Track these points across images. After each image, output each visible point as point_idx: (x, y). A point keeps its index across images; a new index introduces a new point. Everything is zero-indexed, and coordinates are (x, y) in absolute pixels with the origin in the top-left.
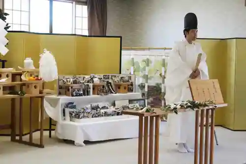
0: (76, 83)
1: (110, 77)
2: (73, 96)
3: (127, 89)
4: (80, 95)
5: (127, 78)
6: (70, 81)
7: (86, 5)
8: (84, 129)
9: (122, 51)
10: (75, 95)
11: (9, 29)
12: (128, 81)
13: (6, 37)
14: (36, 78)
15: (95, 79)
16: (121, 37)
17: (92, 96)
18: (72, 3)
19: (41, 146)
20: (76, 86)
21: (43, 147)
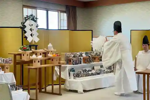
0: (75, 57)
1: (89, 53)
2: (73, 64)
3: (99, 60)
4: (77, 64)
5: (99, 54)
6: (71, 57)
7: (66, 13)
8: (83, 83)
9: (93, 38)
10: (74, 64)
11: (38, 28)
12: (100, 55)
13: (37, 31)
14: (57, 55)
15: (83, 55)
16: (92, 30)
17: (83, 64)
18: (58, 12)
19: (60, 94)
20: (74, 59)
21: (61, 95)
